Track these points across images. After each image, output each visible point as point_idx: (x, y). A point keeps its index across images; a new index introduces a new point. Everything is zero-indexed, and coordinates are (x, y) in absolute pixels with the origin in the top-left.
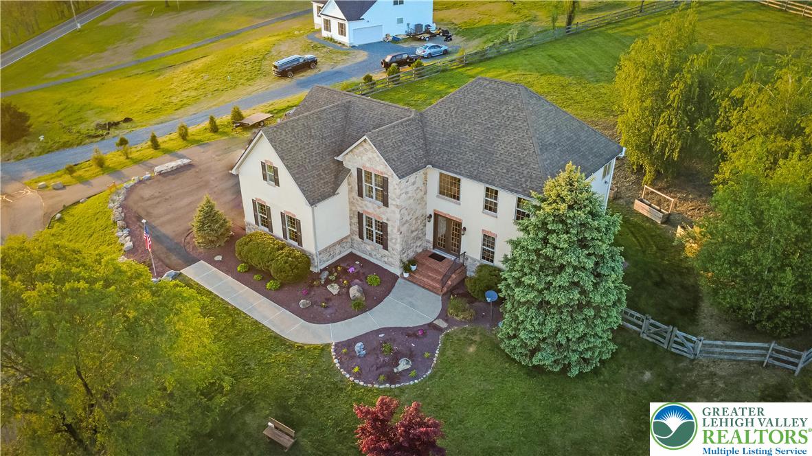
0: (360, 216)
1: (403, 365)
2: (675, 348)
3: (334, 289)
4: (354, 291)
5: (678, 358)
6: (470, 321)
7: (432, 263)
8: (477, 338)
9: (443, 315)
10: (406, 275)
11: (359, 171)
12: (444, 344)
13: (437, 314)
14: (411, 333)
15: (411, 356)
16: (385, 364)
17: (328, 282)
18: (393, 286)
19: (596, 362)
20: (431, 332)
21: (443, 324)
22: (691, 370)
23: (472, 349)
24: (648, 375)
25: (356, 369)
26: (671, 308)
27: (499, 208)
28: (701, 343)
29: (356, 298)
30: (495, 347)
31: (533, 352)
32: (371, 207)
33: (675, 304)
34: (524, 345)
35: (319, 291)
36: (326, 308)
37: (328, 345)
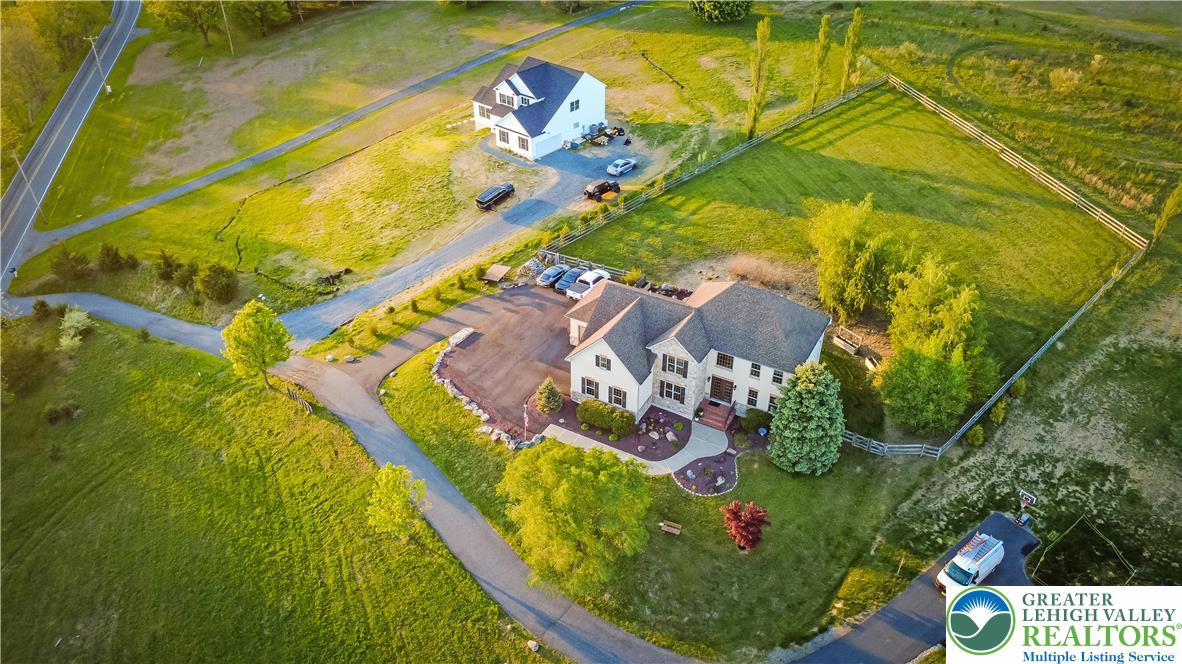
0: (662, 383)
1: (720, 481)
2: (872, 451)
3: (655, 435)
4: (670, 436)
5: (874, 456)
6: (750, 448)
7: (712, 409)
8: (756, 458)
9: (731, 445)
10: (697, 419)
11: (665, 356)
12: (739, 465)
13: (726, 446)
14: (718, 460)
15: (723, 475)
16: (710, 482)
17: (648, 431)
18: (690, 429)
19: (830, 466)
20: (728, 457)
21: (734, 452)
22: (882, 463)
23: (756, 466)
24: (859, 469)
25: (694, 487)
26: (867, 423)
27: (761, 375)
28: (886, 447)
29: (673, 442)
30: (770, 463)
31: (794, 465)
32: (673, 378)
33: (869, 419)
34: (790, 461)
35: (645, 437)
36: (656, 449)
37: (670, 475)
